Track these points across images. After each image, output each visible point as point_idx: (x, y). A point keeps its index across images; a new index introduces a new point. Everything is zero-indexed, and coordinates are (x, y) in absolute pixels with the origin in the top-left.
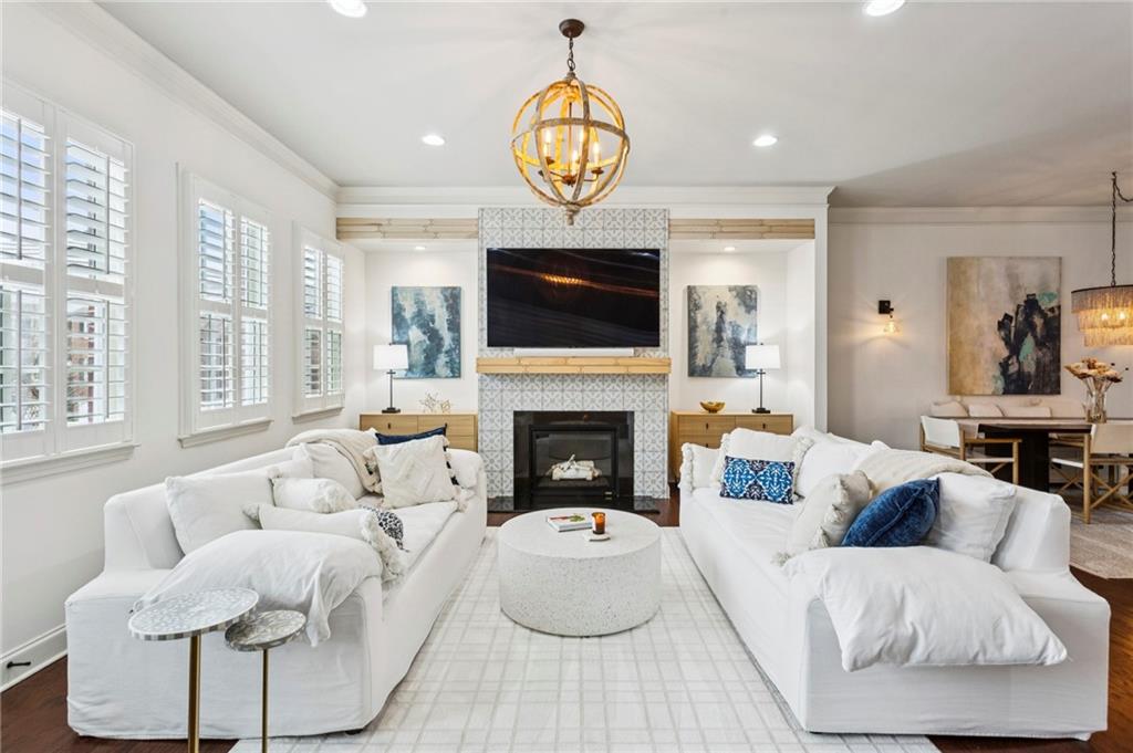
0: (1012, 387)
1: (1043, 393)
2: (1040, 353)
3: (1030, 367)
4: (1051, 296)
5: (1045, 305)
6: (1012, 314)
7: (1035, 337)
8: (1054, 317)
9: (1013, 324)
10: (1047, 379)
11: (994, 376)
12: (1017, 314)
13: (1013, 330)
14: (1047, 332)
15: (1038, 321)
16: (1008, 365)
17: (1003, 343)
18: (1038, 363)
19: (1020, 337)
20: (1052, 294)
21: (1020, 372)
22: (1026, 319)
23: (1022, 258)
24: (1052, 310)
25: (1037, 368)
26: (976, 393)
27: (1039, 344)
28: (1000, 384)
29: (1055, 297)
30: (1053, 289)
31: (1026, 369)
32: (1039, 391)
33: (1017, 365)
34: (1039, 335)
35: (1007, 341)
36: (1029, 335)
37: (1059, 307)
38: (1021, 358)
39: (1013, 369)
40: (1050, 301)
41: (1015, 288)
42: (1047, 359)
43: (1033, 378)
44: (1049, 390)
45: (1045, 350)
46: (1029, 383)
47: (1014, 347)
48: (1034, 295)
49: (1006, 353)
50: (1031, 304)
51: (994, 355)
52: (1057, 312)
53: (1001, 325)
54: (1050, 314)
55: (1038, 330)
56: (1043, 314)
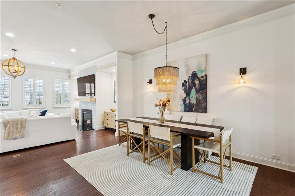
0: (187, 109)
1: (199, 112)
2: (197, 95)
3: (194, 101)
4: (202, 71)
5: (199, 75)
6: (187, 80)
7: (196, 89)
8: (203, 80)
9: (187, 84)
10: (200, 106)
11: (181, 105)
12: (189, 80)
13: (187, 86)
14: (201, 86)
15: (197, 82)
16: (186, 100)
17: (184, 92)
18: (197, 99)
19: (190, 89)
20: (202, 70)
21: (190, 103)
22: (192, 82)
23: (190, 58)
24: (202, 77)
25: (197, 101)
26: (175, 110)
27: (197, 92)
28: (183, 107)
29: (204, 71)
30: (203, 68)
31: (192, 102)
32: (197, 111)
33: (189, 100)
34: (197, 88)
35: (185, 91)
36: (194, 88)
37: (206, 75)
38: (190, 97)
39: (187, 102)
40: (202, 73)
41: (188, 70)
42: (201, 98)
43: (195, 105)
44: (201, 111)
45: (199, 94)
46: (193, 107)
47: (188, 93)
48: (195, 71)
49: (185, 95)
50: (194, 75)
51: (181, 97)
52: (205, 78)
53: (183, 85)
54: (202, 79)
55: (197, 86)
56: (199, 79)
